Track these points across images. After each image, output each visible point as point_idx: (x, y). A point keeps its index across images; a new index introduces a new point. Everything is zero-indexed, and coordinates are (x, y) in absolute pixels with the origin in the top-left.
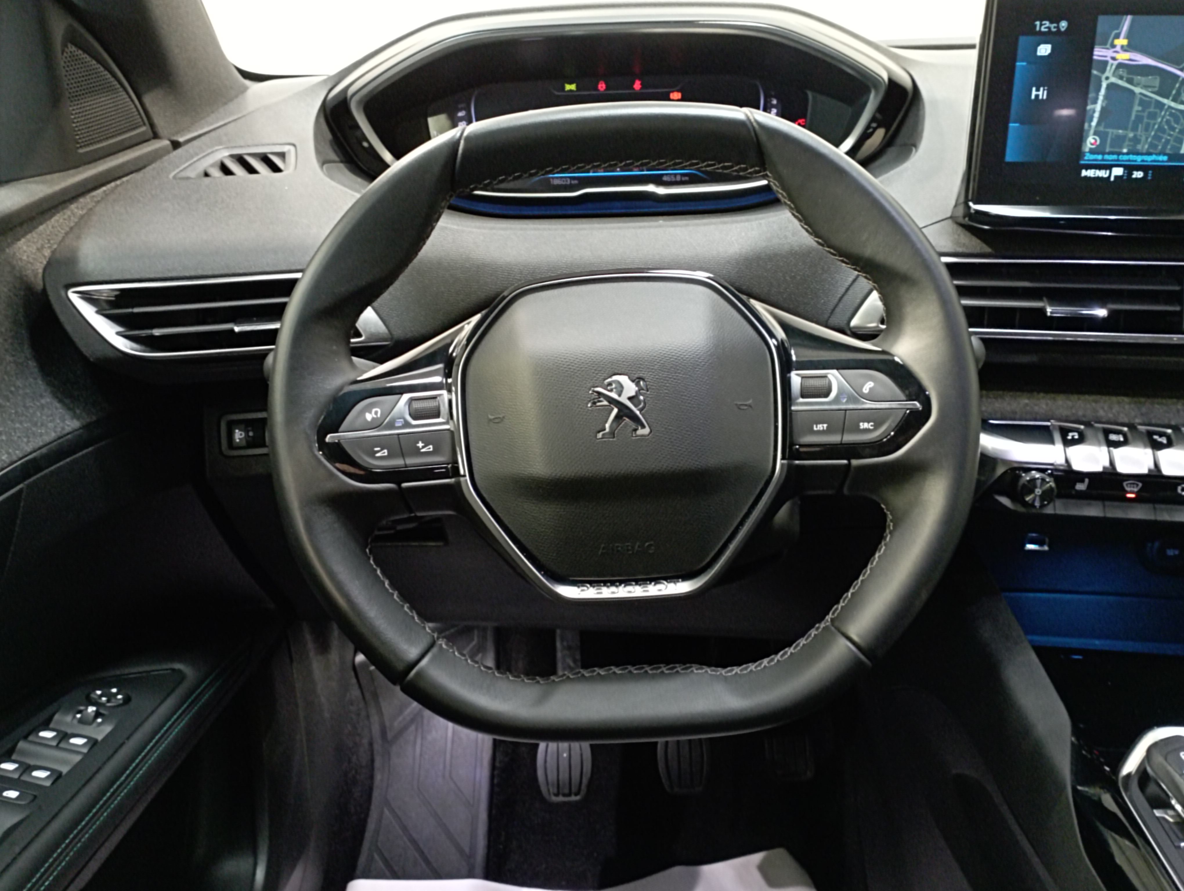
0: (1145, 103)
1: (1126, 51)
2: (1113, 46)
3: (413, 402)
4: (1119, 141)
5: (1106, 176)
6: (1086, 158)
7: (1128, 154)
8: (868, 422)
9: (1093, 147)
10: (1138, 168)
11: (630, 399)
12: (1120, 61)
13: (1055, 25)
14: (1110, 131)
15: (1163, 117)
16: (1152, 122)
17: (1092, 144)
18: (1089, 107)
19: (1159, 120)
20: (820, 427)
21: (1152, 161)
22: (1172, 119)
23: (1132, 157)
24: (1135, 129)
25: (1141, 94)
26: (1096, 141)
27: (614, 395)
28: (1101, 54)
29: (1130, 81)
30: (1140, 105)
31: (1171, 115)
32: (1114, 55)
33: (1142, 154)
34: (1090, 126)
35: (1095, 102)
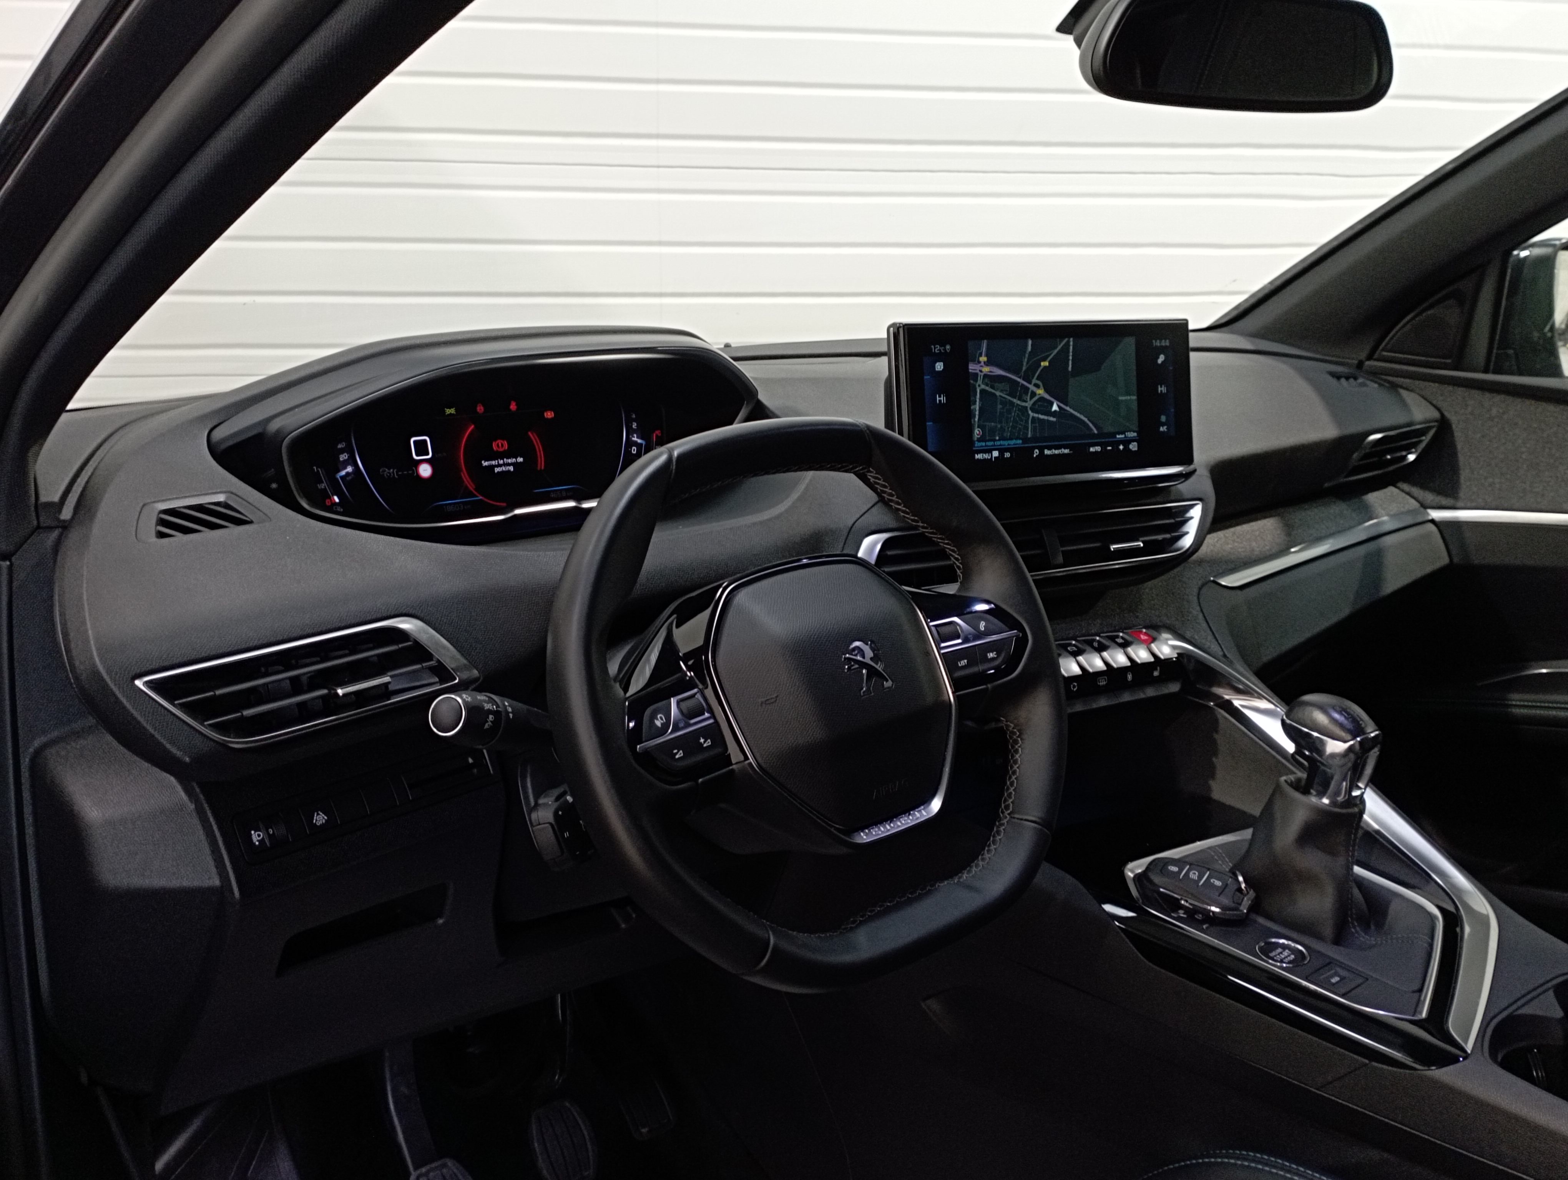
0: (1004, 402)
1: (987, 365)
2: (979, 362)
3: (681, 703)
4: (992, 431)
5: (990, 457)
6: (976, 445)
7: (999, 440)
8: (992, 652)
9: (979, 436)
10: (1007, 450)
11: (871, 659)
12: (985, 373)
13: (943, 348)
14: (987, 424)
15: (1015, 412)
16: (1010, 416)
17: (978, 435)
18: (972, 407)
19: (1013, 414)
20: (964, 662)
21: (1014, 444)
22: (1020, 413)
23: (1002, 443)
24: (1000, 422)
25: (1000, 396)
26: (980, 432)
27: (859, 658)
28: (973, 368)
29: (992, 387)
30: (1001, 404)
31: (1019, 410)
32: (981, 368)
33: (1007, 440)
34: (975, 421)
35: (975, 403)
